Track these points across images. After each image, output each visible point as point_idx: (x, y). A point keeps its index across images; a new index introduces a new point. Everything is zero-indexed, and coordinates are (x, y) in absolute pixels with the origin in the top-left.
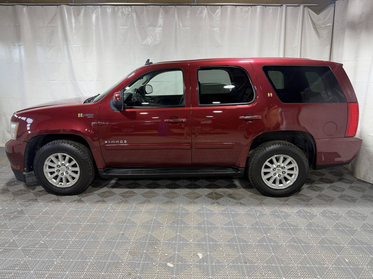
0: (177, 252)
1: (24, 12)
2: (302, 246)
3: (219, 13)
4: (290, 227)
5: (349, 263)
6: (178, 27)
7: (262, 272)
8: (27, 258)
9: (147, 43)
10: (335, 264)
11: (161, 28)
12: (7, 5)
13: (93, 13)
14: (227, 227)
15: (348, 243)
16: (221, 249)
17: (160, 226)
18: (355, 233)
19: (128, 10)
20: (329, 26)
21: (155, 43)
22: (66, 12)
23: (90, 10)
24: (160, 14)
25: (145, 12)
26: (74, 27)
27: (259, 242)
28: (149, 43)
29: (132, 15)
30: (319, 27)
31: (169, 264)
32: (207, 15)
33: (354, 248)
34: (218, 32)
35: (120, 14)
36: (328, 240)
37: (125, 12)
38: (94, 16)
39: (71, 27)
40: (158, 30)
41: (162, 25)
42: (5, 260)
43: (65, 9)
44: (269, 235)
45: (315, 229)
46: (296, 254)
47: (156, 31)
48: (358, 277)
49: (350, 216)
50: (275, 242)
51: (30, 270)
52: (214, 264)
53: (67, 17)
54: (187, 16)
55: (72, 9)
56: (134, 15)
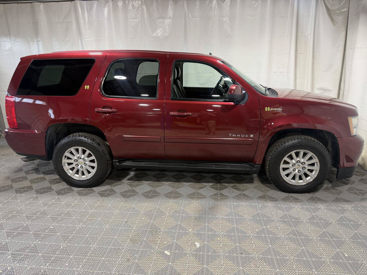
0: (175, 241)
1: (41, 8)
2: (301, 239)
3: (229, 2)
4: (291, 219)
5: (348, 258)
6: (187, 18)
7: (257, 263)
8: (38, 242)
9: (156, 35)
10: (333, 258)
11: (170, 20)
12: (25, 3)
13: (105, 7)
14: (228, 217)
15: (350, 237)
16: (219, 239)
17: (162, 215)
18: (359, 227)
19: (138, 3)
20: (345, 11)
21: (165, 34)
22: (79, 7)
23: (103, 5)
24: (169, 6)
25: (155, 4)
26: (87, 21)
27: (258, 233)
28: (159, 35)
29: (142, 7)
30: (334, 13)
31: (166, 252)
32: (216, 5)
33: (356, 243)
34: (228, 21)
35: (130, 7)
36: (329, 234)
37: (135, 5)
38: (106, 10)
39: (85, 22)
40: (167, 21)
41: (171, 16)
42: (18, 243)
43: (79, 4)
44: (268, 226)
45: (317, 223)
46: (294, 247)
47: (166, 23)
48: (356, 273)
49: (356, 210)
50: (274, 234)
51: (39, 253)
52: (210, 254)
53: (80, 12)
54: (197, 6)
55: (85, 4)
56: (145, 8)
